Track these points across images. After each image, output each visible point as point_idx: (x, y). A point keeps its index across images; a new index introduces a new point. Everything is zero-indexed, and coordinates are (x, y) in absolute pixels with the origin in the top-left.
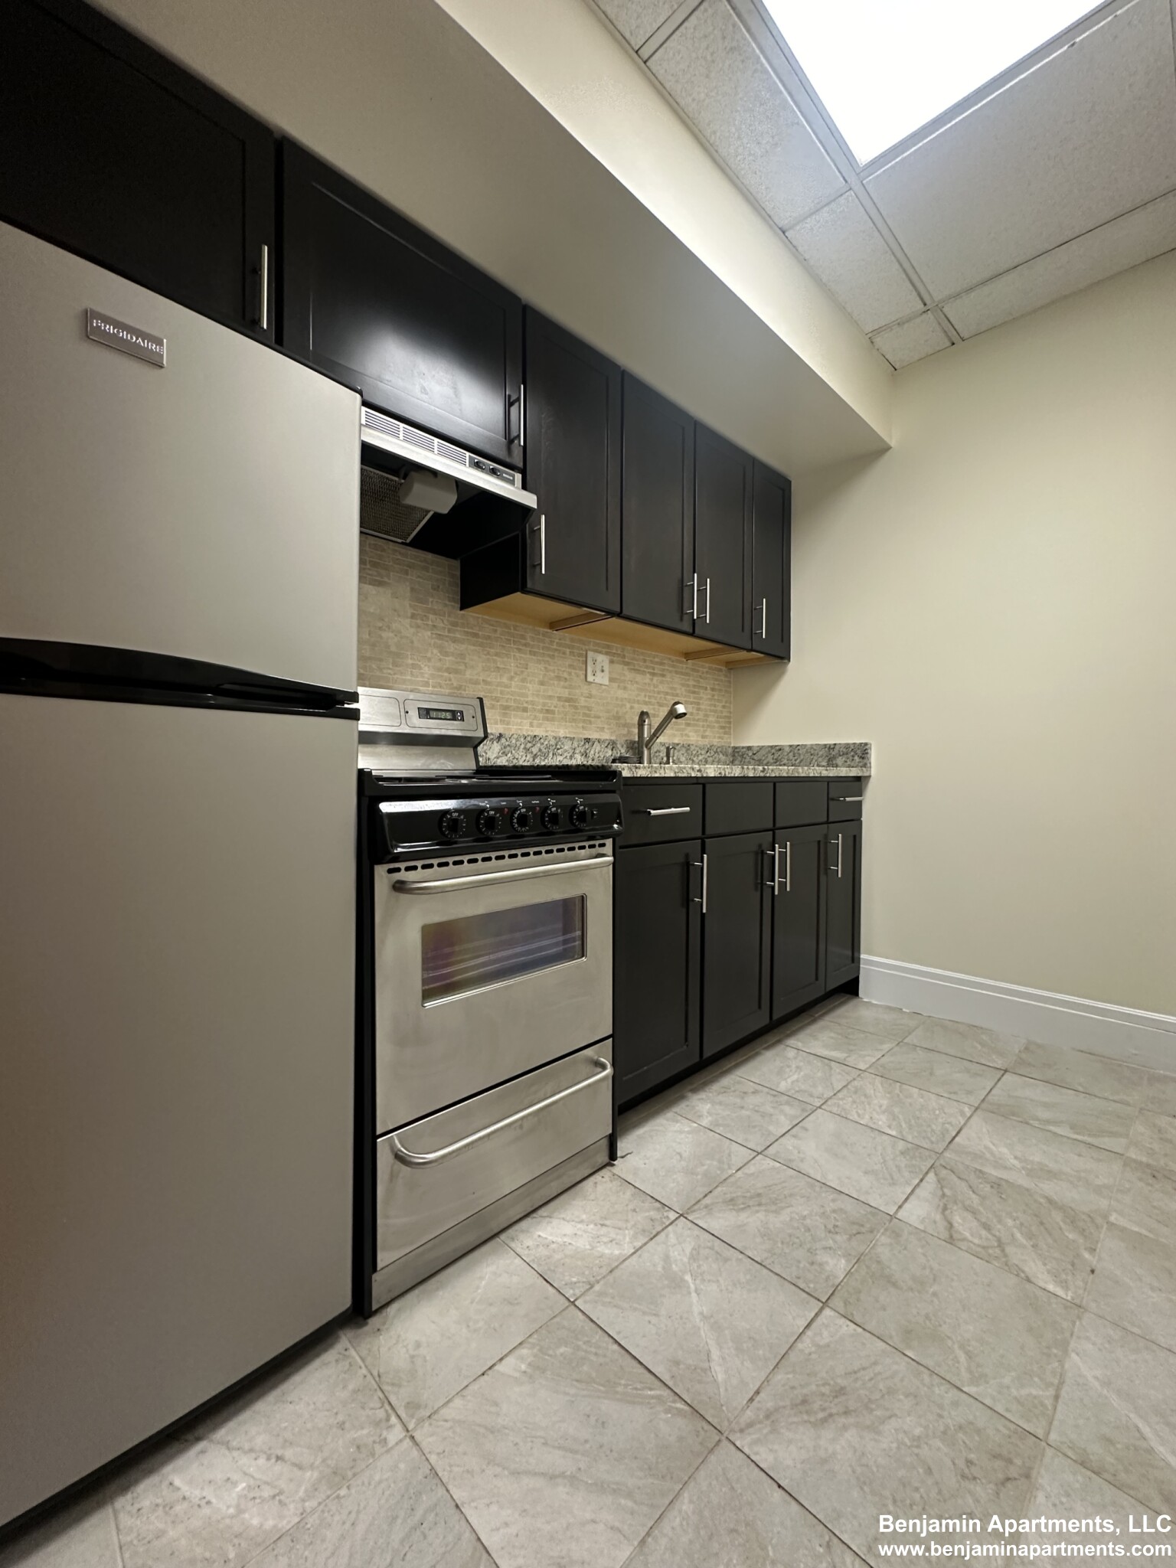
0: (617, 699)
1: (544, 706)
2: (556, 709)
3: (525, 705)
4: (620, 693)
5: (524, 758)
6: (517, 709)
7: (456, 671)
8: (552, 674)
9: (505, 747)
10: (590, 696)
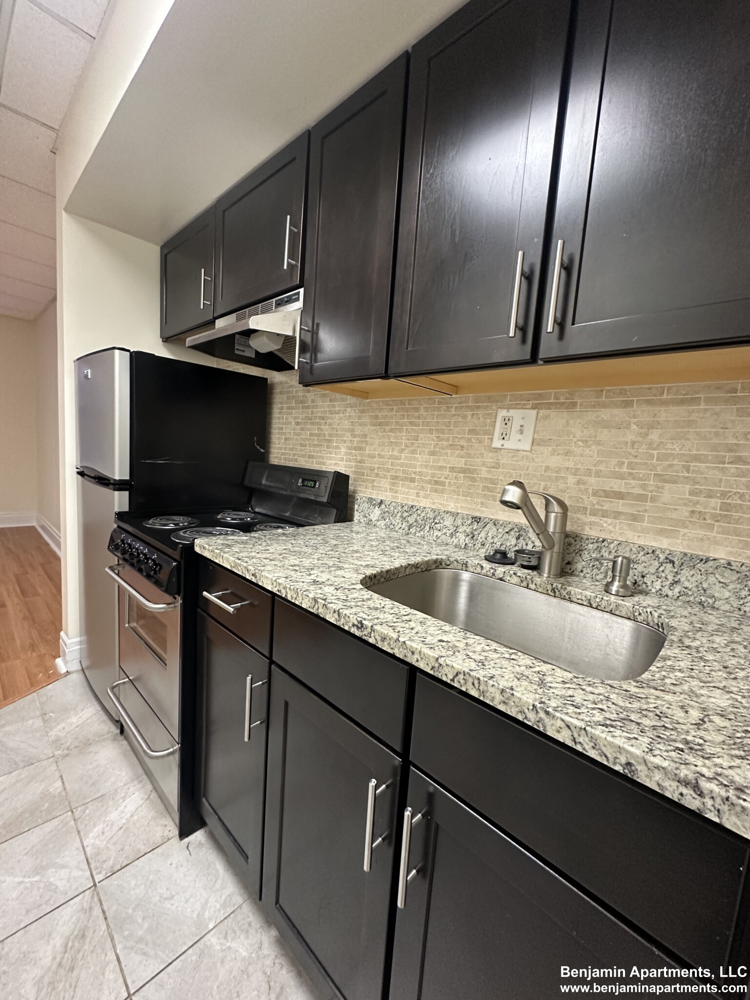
0: (547, 468)
1: (433, 477)
2: (447, 481)
3: (413, 476)
4: (555, 461)
5: (400, 525)
6: (405, 479)
7: (360, 449)
8: (445, 443)
9: (384, 513)
10: (497, 466)
